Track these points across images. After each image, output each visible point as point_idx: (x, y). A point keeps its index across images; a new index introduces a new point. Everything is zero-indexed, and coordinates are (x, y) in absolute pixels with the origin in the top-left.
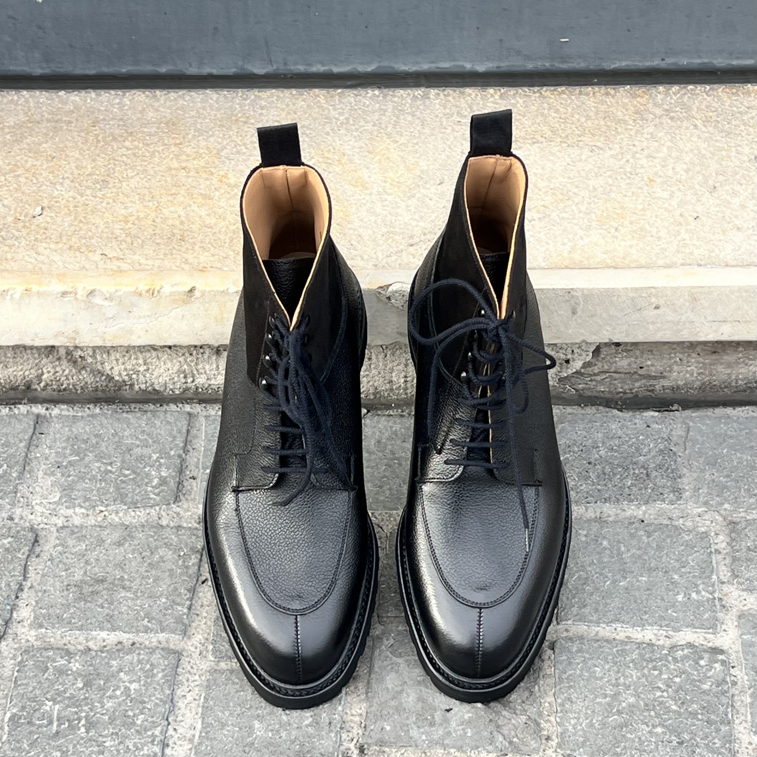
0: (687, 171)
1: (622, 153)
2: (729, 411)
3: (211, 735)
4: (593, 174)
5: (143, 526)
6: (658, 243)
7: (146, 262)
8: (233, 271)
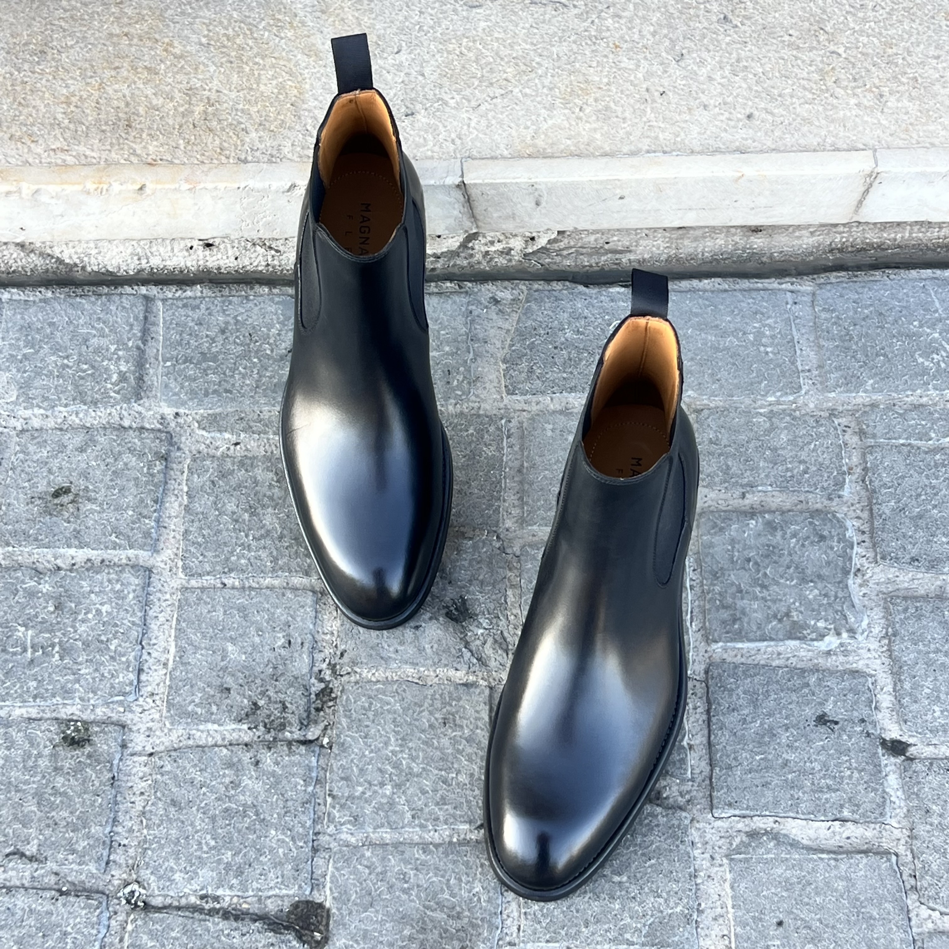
0: (654, 34)
1: (587, 13)
2: (695, 283)
3: (185, 660)
4: (556, 39)
5: (105, 428)
6: (623, 125)
7: (94, 154)
8: (184, 164)
